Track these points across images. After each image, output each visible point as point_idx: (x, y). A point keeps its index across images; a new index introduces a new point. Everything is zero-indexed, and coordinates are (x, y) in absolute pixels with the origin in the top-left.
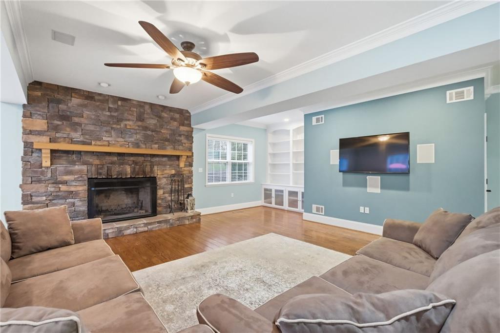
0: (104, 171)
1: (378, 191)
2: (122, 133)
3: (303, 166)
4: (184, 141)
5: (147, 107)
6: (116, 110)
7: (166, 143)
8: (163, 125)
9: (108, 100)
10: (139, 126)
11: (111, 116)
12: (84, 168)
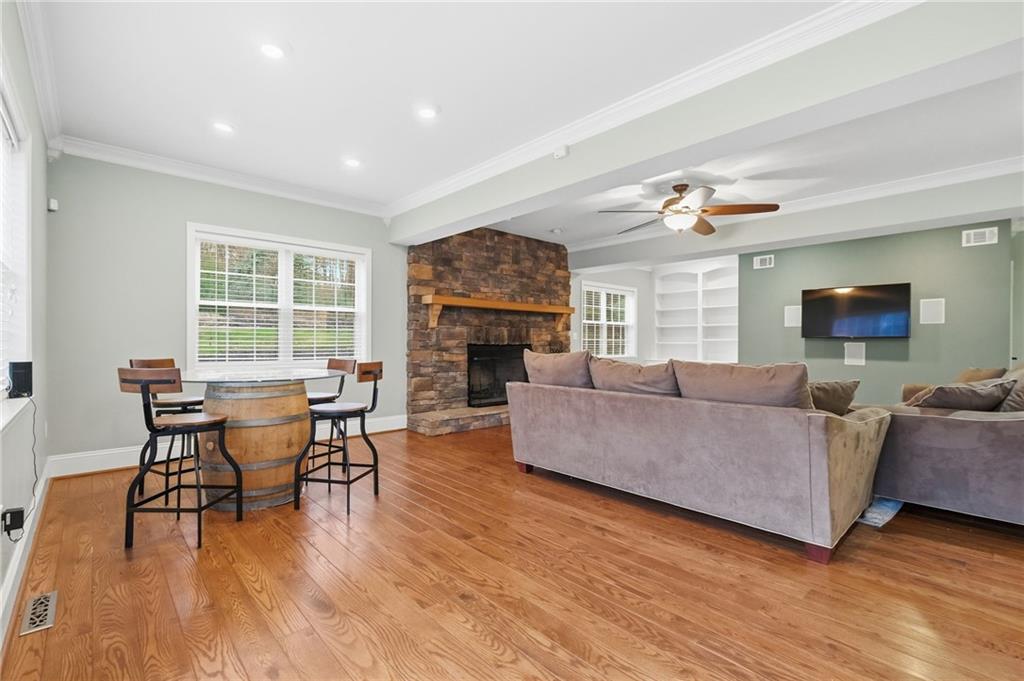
0: (482, 335)
1: (862, 362)
2: (499, 281)
3: (737, 329)
4: (561, 292)
5: (523, 243)
6: (493, 249)
7: (542, 295)
8: (538, 269)
9: (485, 236)
10: (515, 271)
11: (489, 258)
12: (464, 329)
